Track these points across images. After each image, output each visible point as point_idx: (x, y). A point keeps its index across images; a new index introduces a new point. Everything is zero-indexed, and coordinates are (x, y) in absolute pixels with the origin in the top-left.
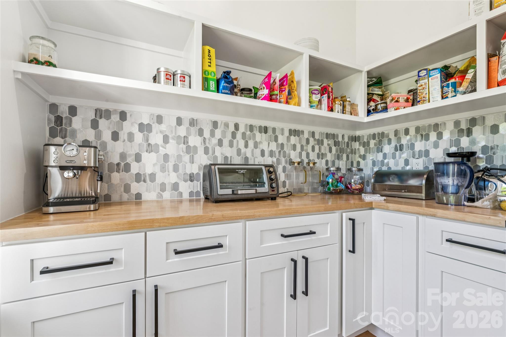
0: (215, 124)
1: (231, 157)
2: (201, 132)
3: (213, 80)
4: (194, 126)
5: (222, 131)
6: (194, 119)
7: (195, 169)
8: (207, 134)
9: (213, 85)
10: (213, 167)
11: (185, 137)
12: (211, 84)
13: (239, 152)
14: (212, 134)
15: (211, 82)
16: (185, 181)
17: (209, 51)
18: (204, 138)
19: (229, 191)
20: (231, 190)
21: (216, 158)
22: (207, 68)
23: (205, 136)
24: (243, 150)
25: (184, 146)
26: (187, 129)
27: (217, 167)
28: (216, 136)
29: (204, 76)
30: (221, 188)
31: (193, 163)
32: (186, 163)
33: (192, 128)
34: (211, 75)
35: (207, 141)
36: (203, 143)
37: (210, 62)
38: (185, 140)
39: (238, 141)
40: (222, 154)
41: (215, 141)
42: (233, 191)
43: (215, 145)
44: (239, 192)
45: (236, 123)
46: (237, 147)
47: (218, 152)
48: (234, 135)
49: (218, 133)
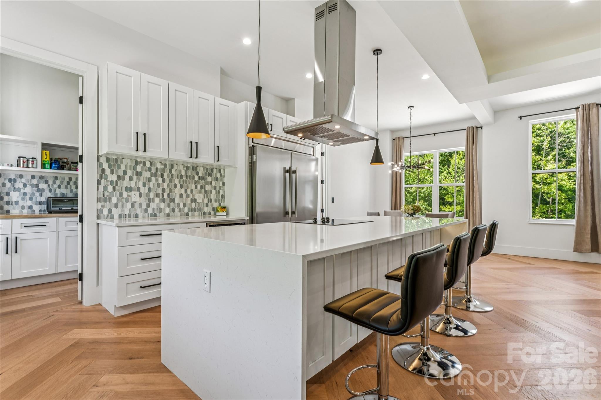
0: (56, 178)
1: (66, 193)
2: (47, 182)
3: (47, 164)
4: (42, 179)
5: (60, 181)
6: (42, 176)
7: (43, 199)
8: (50, 182)
9: (48, 166)
10: (49, 199)
11: (36, 184)
12: (47, 166)
13: (72, 191)
14: (54, 183)
15: (47, 165)
16: (37, 204)
17: (46, 153)
18: (49, 184)
19: (58, 209)
20: (58, 208)
21: (56, 194)
22: (44, 159)
23: (49, 183)
24: (75, 190)
25: (36, 189)
26: (38, 180)
27: (51, 199)
28: (56, 183)
29: (43, 162)
30: (53, 207)
31: (42, 196)
32: (37, 196)
33: (41, 180)
34: (47, 162)
35: (51, 186)
36: (48, 187)
37: (46, 157)
38: (37, 186)
39: (71, 186)
40: (60, 192)
41: (55, 186)
42: (59, 208)
43: (56, 188)
44: (62, 209)
45: (70, 177)
46: (70, 189)
47: (58, 191)
48: (68, 183)
49: (58, 182)
